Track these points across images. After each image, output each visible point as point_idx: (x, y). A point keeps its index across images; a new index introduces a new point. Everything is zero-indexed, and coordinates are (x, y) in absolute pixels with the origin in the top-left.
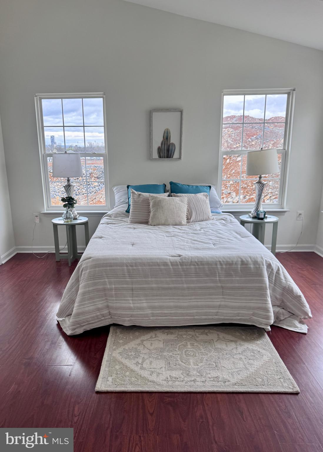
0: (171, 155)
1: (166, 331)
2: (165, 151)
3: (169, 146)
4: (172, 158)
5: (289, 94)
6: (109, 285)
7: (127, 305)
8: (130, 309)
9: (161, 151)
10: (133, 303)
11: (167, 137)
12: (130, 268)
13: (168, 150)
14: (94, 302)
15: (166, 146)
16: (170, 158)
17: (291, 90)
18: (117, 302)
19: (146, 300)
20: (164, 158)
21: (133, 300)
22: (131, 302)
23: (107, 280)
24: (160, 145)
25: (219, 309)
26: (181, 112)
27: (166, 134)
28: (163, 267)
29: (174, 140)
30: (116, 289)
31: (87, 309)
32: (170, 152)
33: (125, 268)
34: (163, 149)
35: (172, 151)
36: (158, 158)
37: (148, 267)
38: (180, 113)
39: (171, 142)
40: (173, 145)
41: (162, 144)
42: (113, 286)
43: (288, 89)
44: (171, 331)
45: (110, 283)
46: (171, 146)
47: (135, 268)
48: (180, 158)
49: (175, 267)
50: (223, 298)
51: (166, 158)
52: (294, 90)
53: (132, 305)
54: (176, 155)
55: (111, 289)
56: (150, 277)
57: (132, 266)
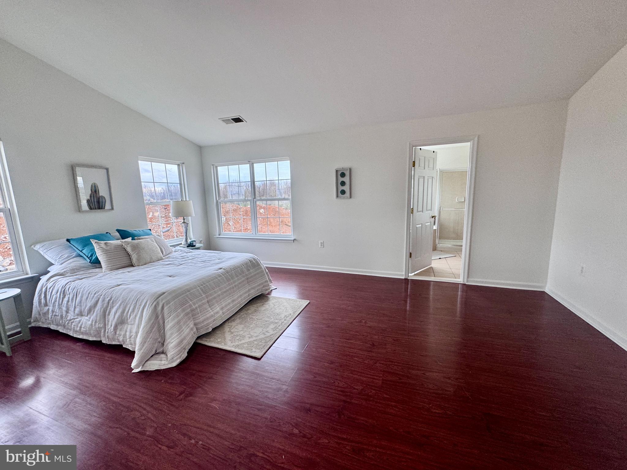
0: (102, 207)
1: (230, 321)
2: (96, 203)
3: (99, 198)
4: (104, 209)
5: (179, 165)
6: (194, 306)
7: (210, 314)
8: (212, 316)
9: (91, 203)
10: (212, 311)
11: (95, 191)
12: (202, 287)
13: (98, 202)
14: (187, 325)
15: (95, 199)
16: (102, 209)
17: (181, 163)
18: (202, 316)
19: (218, 305)
20: (96, 209)
21: (211, 309)
22: (211, 311)
23: (191, 303)
24: (89, 198)
25: (249, 292)
26: (107, 170)
27: (94, 188)
28: (219, 278)
29: (103, 192)
30: (199, 306)
31: (186, 333)
32: (101, 204)
33: (198, 288)
34: (93, 202)
35: (102, 202)
36: (89, 209)
37: (212, 282)
38: (105, 170)
39: (100, 195)
40: (103, 197)
41: (91, 196)
42: (197, 305)
43: (179, 162)
44: (233, 319)
45: (194, 304)
46: (101, 199)
47: (204, 285)
48: (112, 209)
49: (225, 275)
50: (249, 285)
51: (98, 209)
52: (183, 163)
53: (212, 313)
54: (108, 206)
55: (196, 308)
56: (216, 288)
57: (202, 285)
